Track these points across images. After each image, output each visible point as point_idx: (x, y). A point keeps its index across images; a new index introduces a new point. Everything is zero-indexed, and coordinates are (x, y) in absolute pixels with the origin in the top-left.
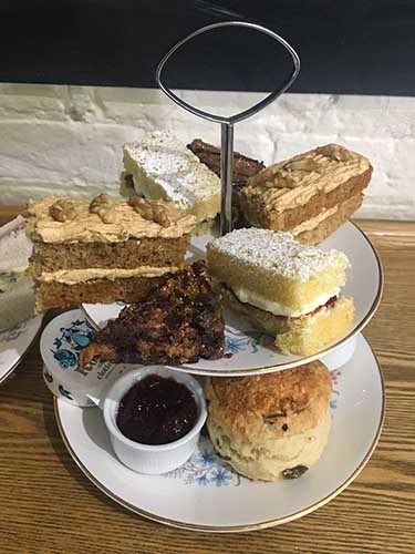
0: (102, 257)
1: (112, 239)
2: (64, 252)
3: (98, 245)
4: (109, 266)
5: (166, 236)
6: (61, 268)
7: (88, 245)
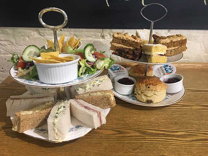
0: (123, 43)
1: (125, 39)
2: (117, 39)
3: (123, 40)
4: (124, 45)
5: (136, 41)
6: (115, 43)
7: (121, 39)
